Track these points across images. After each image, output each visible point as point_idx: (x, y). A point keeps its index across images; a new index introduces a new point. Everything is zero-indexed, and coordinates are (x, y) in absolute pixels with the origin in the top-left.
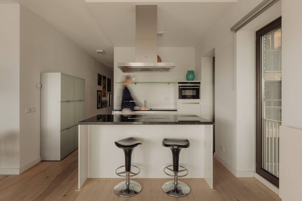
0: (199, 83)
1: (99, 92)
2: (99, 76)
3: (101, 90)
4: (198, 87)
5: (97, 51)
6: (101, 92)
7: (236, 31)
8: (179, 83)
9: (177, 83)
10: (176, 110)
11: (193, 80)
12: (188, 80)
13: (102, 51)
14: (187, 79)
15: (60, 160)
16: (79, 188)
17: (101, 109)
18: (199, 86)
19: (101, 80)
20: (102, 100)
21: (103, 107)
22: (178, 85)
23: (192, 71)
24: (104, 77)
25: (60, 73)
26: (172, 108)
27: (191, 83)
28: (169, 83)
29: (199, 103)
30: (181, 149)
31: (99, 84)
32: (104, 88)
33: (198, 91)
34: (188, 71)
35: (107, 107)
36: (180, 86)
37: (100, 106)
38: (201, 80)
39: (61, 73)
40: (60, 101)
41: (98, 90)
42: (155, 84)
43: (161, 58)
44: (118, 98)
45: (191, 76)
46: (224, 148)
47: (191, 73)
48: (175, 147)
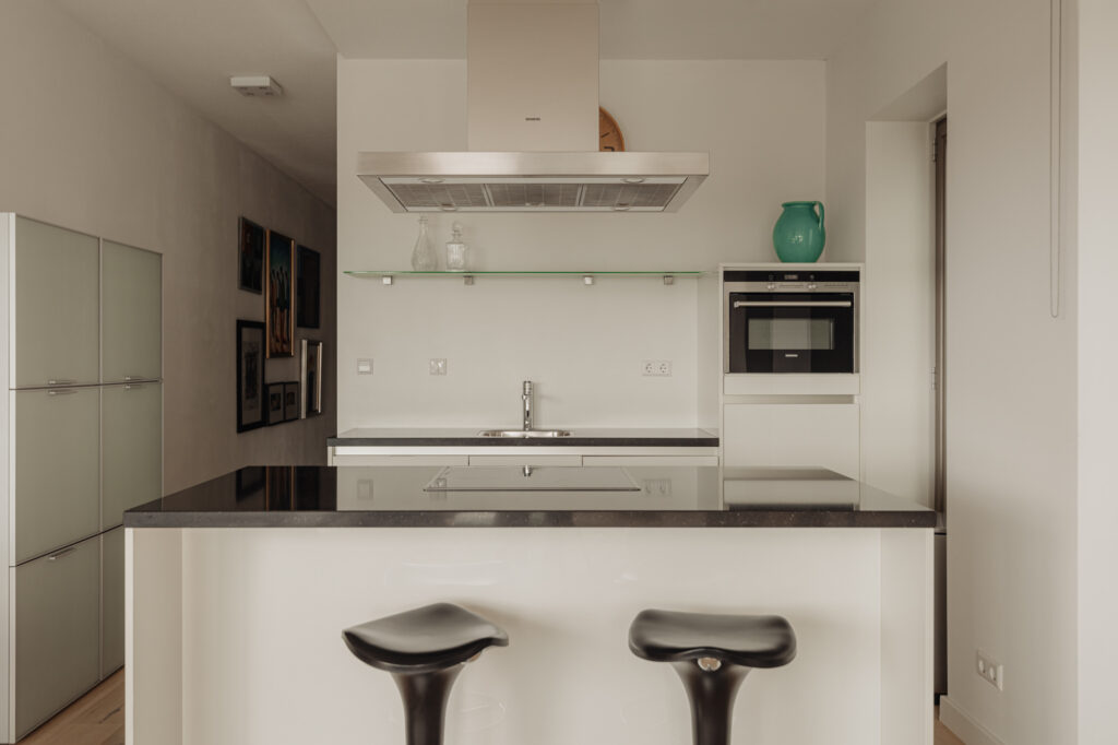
0: (854, 276)
1: (245, 331)
2: (251, 235)
4: (848, 304)
5: (237, 81)
8: (730, 276)
9: (721, 276)
10: (713, 442)
11: (814, 260)
12: (783, 261)
13: (264, 81)
14: (779, 253)
15: (13, 741)
17: (262, 433)
18: (849, 297)
19: (259, 255)
20: (269, 380)
21: (272, 420)
22: (721, 291)
23: (812, 205)
24: (281, 242)
25: (13, 216)
26: (690, 426)
27: (803, 277)
28: (669, 277)
29: (848, 399)
30: (744, 675)
31: (250, 279)
32: (280, 304)
33: (843, 323)
34: (787, 206)
35: (293, 420)
36: (734, 297)
38: (863, 261)
39: (18, 216)
40: (13, 386)
41: (242, 318)
42: (588, 281)
43: (621, 127)
44: (362, 368)
45: (801, 237)
46: (1001, 669)
47: (802, 214)
48: (709, 664)
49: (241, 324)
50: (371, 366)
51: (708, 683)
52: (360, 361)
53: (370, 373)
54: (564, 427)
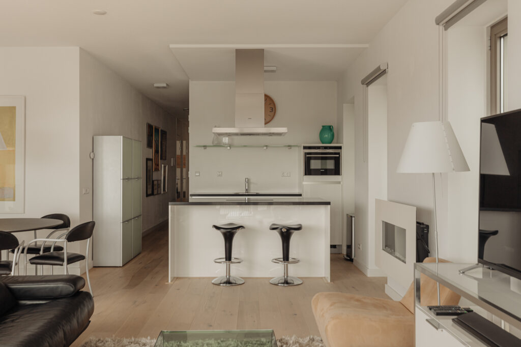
0: (340, 148)
1: (149, 162)
2: (150, 127)
3: (151, 158)
4: (338, 156)
5: (156, 85)
6: (151, 162)
7: (368, 84)
8: (305, 148)
9: (302, 148)
10: (300, 195)
11: (331, 143)
12: (323, 143)
13: (165, 85)
14: (321, 141)
15: (121, 266)
16: (170, 281)
17: (152, 197)
18: (339, 154)
19: (152, 135)
20: (154, 179)
21: (155, 194)
22: (303, 151)
23: (330, 127)
24: (157, 130)
25: (122, 137)
26: (297, 192)
27: (326, 148)
28: (290, 146)
29: (339, 183)
31: (149, 145)
32: (157, 152)
33: (337, 161)
34: (323, 126)
35: (159, 194)
36: (306, 154)
37: (150, 192)
38: (342, 143)
39: (123, 137)
40: (122, 178)
41: (148, 157)
42: (265, 148)
43: (275, 102)
44: (197, 175)
45: (327, 136)
46: (361, 245)
47: (328, 129)
48: (284, 230)
49: (147, 160)
50: (199, 174)
51: (285, 234)
52: (196, 172)
53: (199, 176)
54: (257, 192)
